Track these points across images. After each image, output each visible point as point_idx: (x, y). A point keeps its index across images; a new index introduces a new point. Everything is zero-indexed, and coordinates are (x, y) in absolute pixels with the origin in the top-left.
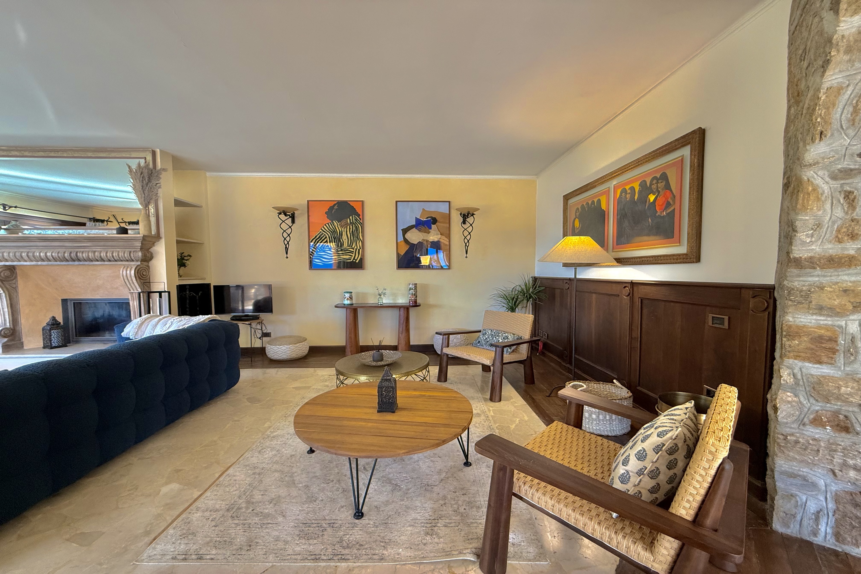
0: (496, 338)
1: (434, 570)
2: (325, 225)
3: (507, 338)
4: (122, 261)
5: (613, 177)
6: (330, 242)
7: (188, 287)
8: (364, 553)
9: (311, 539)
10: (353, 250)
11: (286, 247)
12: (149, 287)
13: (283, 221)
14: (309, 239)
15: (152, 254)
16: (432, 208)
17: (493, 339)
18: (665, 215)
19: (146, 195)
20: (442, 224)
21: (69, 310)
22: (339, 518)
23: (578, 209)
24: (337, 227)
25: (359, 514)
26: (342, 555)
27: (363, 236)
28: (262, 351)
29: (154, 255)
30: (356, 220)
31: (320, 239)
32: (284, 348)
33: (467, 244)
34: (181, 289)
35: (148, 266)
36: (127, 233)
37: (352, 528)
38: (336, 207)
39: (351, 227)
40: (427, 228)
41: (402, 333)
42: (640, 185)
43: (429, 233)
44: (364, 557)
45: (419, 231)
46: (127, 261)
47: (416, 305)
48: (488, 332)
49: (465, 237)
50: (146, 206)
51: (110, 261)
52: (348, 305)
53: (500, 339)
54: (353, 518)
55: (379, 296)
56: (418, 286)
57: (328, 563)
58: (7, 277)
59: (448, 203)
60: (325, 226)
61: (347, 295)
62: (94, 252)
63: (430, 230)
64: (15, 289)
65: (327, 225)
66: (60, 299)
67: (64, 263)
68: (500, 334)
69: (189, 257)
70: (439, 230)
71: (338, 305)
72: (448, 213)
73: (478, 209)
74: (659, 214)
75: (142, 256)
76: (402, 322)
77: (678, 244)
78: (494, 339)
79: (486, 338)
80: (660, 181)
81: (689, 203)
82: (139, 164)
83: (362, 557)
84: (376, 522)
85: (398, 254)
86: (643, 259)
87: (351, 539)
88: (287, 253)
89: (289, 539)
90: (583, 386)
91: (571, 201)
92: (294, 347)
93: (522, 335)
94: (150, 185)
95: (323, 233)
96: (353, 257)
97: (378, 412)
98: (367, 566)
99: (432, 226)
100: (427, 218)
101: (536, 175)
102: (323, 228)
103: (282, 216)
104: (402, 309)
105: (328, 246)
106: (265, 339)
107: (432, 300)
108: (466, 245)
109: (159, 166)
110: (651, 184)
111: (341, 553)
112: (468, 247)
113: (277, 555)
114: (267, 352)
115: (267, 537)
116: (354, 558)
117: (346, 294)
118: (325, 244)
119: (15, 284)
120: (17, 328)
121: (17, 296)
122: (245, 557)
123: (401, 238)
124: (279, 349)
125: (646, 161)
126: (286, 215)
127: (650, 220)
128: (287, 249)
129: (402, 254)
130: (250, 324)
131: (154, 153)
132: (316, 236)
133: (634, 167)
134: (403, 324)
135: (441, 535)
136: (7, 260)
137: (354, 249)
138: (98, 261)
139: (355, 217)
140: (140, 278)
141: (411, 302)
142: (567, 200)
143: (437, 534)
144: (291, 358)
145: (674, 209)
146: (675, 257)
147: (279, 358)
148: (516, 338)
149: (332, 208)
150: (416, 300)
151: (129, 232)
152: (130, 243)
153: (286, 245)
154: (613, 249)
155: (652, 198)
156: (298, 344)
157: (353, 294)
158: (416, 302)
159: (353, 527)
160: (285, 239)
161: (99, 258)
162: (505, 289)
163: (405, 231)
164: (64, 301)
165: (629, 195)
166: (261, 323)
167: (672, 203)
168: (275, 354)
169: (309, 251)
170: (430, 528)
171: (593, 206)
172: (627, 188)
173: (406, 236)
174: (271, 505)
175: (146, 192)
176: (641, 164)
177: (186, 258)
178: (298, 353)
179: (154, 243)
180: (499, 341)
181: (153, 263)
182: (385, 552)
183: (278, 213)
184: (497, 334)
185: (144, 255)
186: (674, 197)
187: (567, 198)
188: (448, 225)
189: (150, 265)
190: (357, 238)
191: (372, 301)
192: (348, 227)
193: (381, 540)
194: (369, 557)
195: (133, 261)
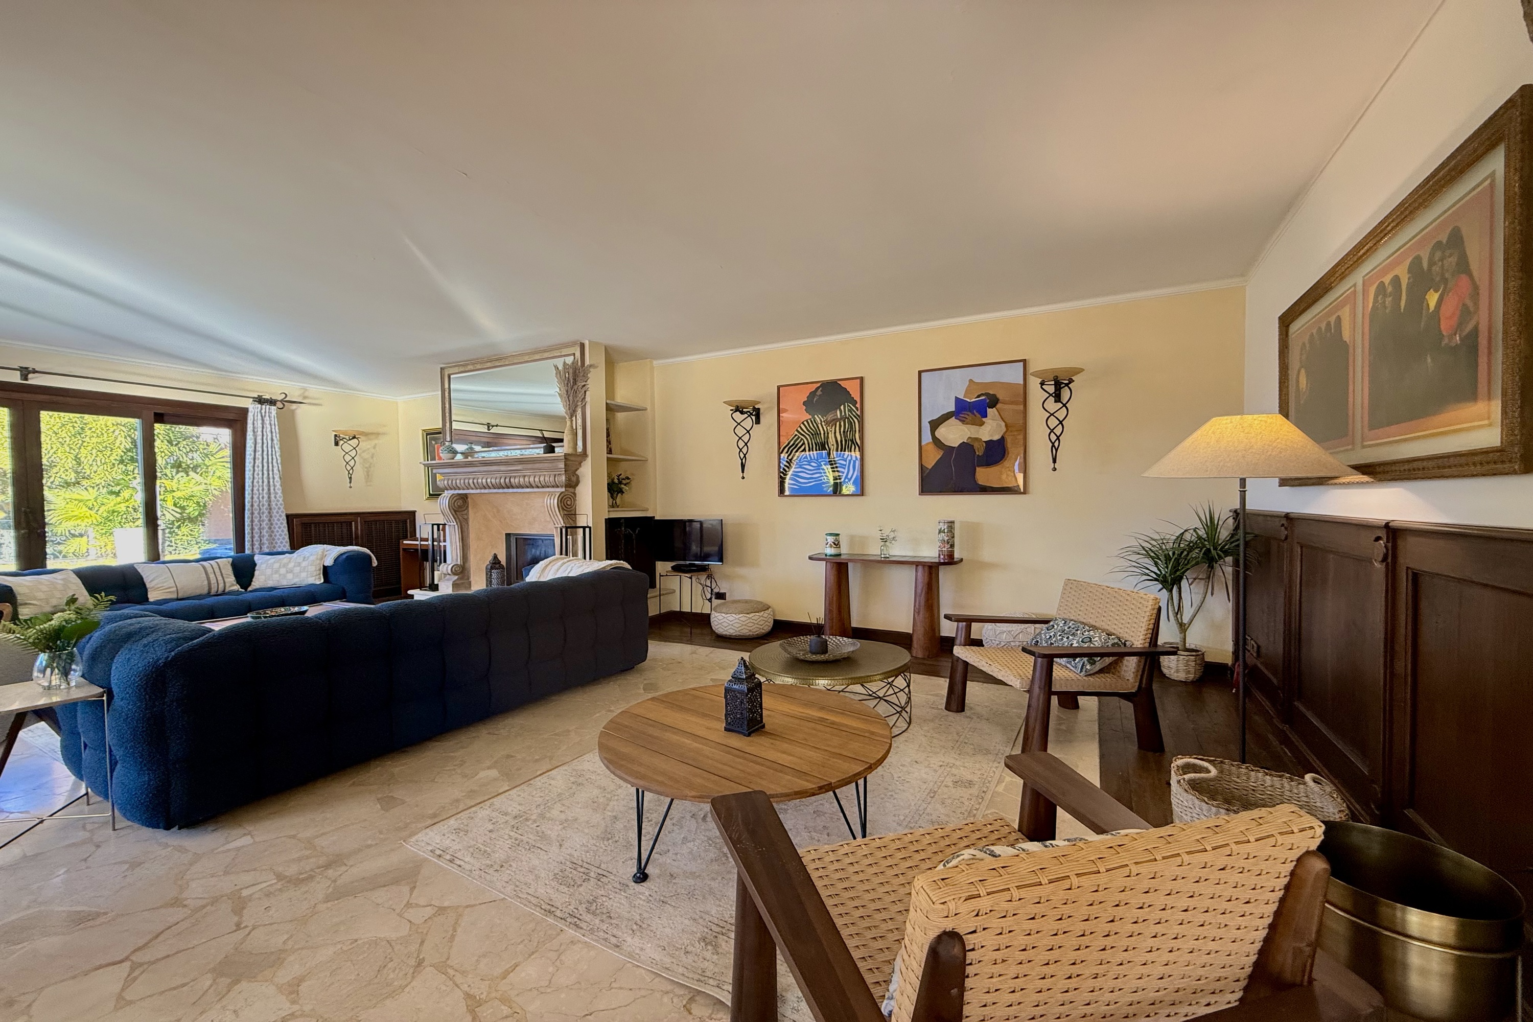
0: (1068, 638)
1: (667, 993)
2: (803, 423)
3: (1091, 641)
4: (548, 487)
5: (1361, 256)
6: (809, 451)
7: (622, 521)
8: (605, 928)
9: (565, 885)
10: (844, 463)
11: (742, 463)
12: (575, 521)
13: (739, 424)
14: (779, 448)
15: (578, 477)
16: (988, 376)
17: (1062, 639)
18: (1459, 342)
19: (571, 402)
20: (1006, 407)
21: (512, 549)
22: (614, 871)
23: (1304, 344)
24: (820, 425)
25: (642, 877)
26: (578, 919)
27: (862, 438)
28: (703, 620)
29: (580, 479)
30: (850, 410)
31: (793, 447)
32: (731, 618)
33: (1056, 444)
34: (612, 524)
35: (575, 494)
36: (554, 452)
37: (618, 891)
38: (819, 392)
39: (842, 424)
40: (978, 416)
41: (919, 613)
42: (1409, 272)
43: (982, 424)
44: (601, 934)
45: (963, 421)
46: (553, 487)
47: (950, 560)
48: (1058, 625)
49: (1052, 431)
50: (573, 414)
51: (538, 487)
52: (831, 555)
53: (1075, 642)
54: (631, 878)
55: (883, 543)
56: (957, 526)
57: (558, 921)
58: (460, 507)
59: (1022, 364)
60: (802, 426)
61: (831, 539)
62: (524, 476)
63: (984, 419)
64: (467, 520)
65: (805, 423)
66: (504, 533)
67: (501, 491)
68: (1079, 632)
69: (628, 481)
70: (1002, 419)
71: (814, 556)
72: (1022, 382)
73: (1079, 371)
74: (1446, 341)
75: (566, 480)
76: (919, 591)
77: (1486, 422)
78: (1065, 639)
79: (1051, 636)
80: (1448, 253)
81: (1504, 304)
82: (565, 363)
83: (598, 931)
84: (654, 894)
85: (922, 468)
86: (1415, 465)
87: (606, 904)
88: (743, 472)
89: (542, 875)
90: (1208, 771)
91: (1294, 327)
92: (746, 619)
93: (1130, 638)
94: (575, 387)
95: (799, 437)
96: (845, 475)
97: (726, 729)
98: (594, 947)
99: (989, 410)
100: (978, 396)
101: (1242, 275)
102: (799, 429)
103: (737, 416)
104: (920, 568)
105: (806, 457)
106: (716, 602)
107: (987, 554)
108: (1053, 446)
109: (587, 362)
110: (1431, 263)
111: (580, 917)
112: (1057, 450)
113: (516, 889)
114: (712, 620)
115: (525, 863)
116: (588, 929)
117: (828, 537)
118: (803, 453)
119: (466, 514)
120: (467, 565)
121: (468, 528)
122: (488, 877)
123: (927, 438)
124: (725, 620)
125: (1420, 205)
126: (742, 413)
127: (1429, 360)
128: (743, 466)
129: (930, 467)
130: (691, 578)
131: (582, 346)
132: (789, 444)
133: (1397, 225)
134: (920, 596)
135: (720, 951)
136: (459, 489)
137: (846, 461)
138: (528, 487)
139: (848, 406)
140: (563, 509)
141: (942, 557)
142: (1288, 326)
143: (716, 947)
144: (740, 635)
145: (1478, 323)
146: (1477, 459)
147: (724, 633)
148: (1110, 644)
149: (813, 394)
150: (953, 552)
151: (556, 449)
152: (554, 464)
153: (742, 460)
154: (1363, 440)
155: (1433, 299)
156: (753, 614)
157: (841, 538)
158: (951, 555)
159: (620, 890)
160: (741, 450)
161: (528, 484)
162: (1157, 537)
163: (935, 425)
164: (508, 536)
165: (1390, 299)
166: (710, 577)
167: (1472, 309)
168: (720, 626)
169: (779, 467)
170: (715, 934)
171: (1329, 334)
172: (1387, 280)
173: (937, 434)
174: (561, 827)
175: (571, 398)
176: (1411, 212)
177: (624, 482)
178: (751, 628)
179: (580, 463)
180: (1072, 644)
181: (579, 489)
182: (629, 939)
183: (732, 410)
184: (1074, 631)
185: (569, 479)
186: (1476, 288)
187: (1286, 320)
188: (1022, 407)
189: (576, 492)
190: (852, 441)
191: (874, 550)
192: (838, 423)
193: (639, 922)
194: (606, 936)
195: (558, 487)
